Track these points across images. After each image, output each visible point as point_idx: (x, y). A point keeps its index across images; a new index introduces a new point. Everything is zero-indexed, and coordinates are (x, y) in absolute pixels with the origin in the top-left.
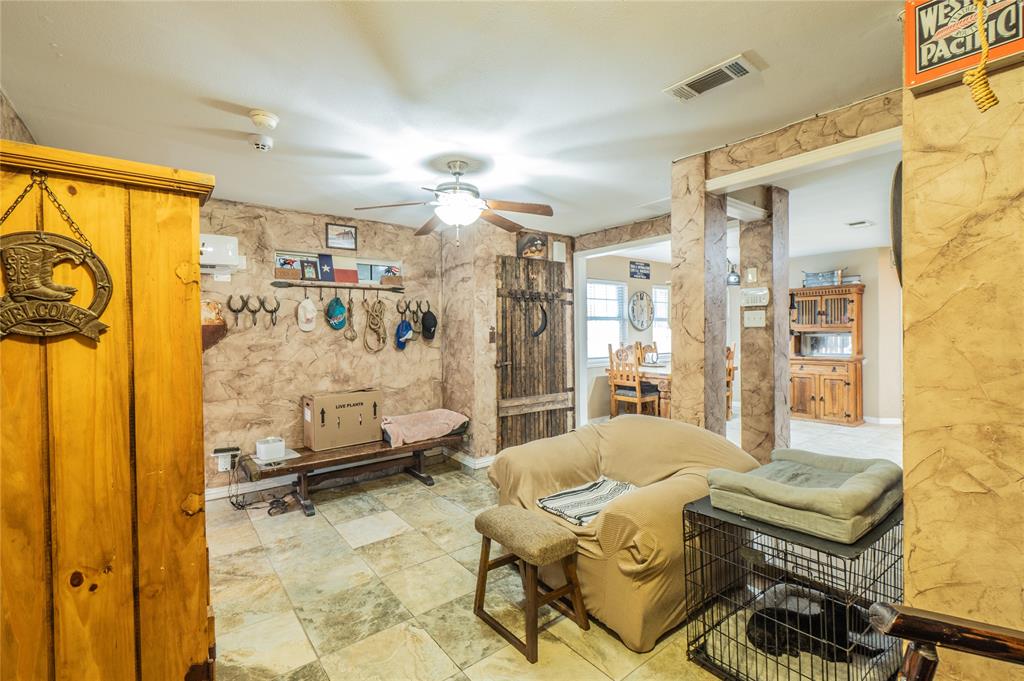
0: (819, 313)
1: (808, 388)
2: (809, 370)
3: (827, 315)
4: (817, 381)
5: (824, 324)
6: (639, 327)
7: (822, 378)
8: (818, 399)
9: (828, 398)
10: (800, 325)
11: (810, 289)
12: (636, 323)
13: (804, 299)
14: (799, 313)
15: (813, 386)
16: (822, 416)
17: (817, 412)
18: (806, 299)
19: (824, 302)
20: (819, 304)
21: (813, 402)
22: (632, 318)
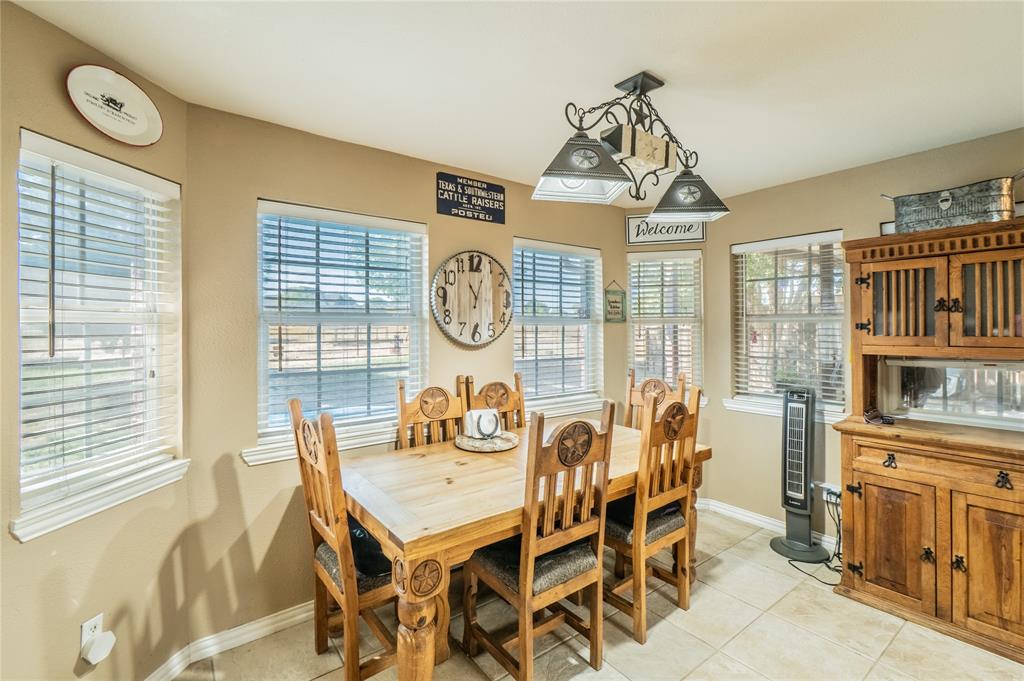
0: (942, 305)
1: (910, 520)
2: (911, 471)
3: (967, 311)
4: (943, 507)
5: (957, 338)
6: (466, 339)
7: (960, 503)
8: (944, 560)
9: (979, 561)
10: (880, 339)
11: (913, 237)
12: (453, 329)
13: (893, 267)
14: (876, 306)
15: (929, 519)
16: (958, 615)
17: (943, 600)
18: (902, 266)
19: (956, 274)
20: (940, 277)
21: (927, 568)
22: (440, 318)
